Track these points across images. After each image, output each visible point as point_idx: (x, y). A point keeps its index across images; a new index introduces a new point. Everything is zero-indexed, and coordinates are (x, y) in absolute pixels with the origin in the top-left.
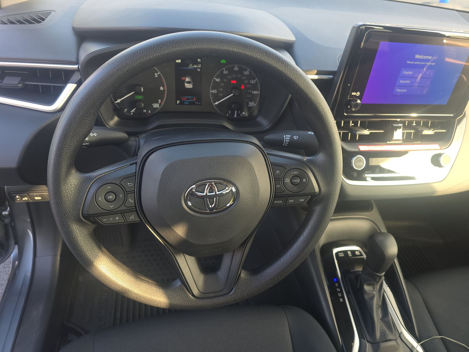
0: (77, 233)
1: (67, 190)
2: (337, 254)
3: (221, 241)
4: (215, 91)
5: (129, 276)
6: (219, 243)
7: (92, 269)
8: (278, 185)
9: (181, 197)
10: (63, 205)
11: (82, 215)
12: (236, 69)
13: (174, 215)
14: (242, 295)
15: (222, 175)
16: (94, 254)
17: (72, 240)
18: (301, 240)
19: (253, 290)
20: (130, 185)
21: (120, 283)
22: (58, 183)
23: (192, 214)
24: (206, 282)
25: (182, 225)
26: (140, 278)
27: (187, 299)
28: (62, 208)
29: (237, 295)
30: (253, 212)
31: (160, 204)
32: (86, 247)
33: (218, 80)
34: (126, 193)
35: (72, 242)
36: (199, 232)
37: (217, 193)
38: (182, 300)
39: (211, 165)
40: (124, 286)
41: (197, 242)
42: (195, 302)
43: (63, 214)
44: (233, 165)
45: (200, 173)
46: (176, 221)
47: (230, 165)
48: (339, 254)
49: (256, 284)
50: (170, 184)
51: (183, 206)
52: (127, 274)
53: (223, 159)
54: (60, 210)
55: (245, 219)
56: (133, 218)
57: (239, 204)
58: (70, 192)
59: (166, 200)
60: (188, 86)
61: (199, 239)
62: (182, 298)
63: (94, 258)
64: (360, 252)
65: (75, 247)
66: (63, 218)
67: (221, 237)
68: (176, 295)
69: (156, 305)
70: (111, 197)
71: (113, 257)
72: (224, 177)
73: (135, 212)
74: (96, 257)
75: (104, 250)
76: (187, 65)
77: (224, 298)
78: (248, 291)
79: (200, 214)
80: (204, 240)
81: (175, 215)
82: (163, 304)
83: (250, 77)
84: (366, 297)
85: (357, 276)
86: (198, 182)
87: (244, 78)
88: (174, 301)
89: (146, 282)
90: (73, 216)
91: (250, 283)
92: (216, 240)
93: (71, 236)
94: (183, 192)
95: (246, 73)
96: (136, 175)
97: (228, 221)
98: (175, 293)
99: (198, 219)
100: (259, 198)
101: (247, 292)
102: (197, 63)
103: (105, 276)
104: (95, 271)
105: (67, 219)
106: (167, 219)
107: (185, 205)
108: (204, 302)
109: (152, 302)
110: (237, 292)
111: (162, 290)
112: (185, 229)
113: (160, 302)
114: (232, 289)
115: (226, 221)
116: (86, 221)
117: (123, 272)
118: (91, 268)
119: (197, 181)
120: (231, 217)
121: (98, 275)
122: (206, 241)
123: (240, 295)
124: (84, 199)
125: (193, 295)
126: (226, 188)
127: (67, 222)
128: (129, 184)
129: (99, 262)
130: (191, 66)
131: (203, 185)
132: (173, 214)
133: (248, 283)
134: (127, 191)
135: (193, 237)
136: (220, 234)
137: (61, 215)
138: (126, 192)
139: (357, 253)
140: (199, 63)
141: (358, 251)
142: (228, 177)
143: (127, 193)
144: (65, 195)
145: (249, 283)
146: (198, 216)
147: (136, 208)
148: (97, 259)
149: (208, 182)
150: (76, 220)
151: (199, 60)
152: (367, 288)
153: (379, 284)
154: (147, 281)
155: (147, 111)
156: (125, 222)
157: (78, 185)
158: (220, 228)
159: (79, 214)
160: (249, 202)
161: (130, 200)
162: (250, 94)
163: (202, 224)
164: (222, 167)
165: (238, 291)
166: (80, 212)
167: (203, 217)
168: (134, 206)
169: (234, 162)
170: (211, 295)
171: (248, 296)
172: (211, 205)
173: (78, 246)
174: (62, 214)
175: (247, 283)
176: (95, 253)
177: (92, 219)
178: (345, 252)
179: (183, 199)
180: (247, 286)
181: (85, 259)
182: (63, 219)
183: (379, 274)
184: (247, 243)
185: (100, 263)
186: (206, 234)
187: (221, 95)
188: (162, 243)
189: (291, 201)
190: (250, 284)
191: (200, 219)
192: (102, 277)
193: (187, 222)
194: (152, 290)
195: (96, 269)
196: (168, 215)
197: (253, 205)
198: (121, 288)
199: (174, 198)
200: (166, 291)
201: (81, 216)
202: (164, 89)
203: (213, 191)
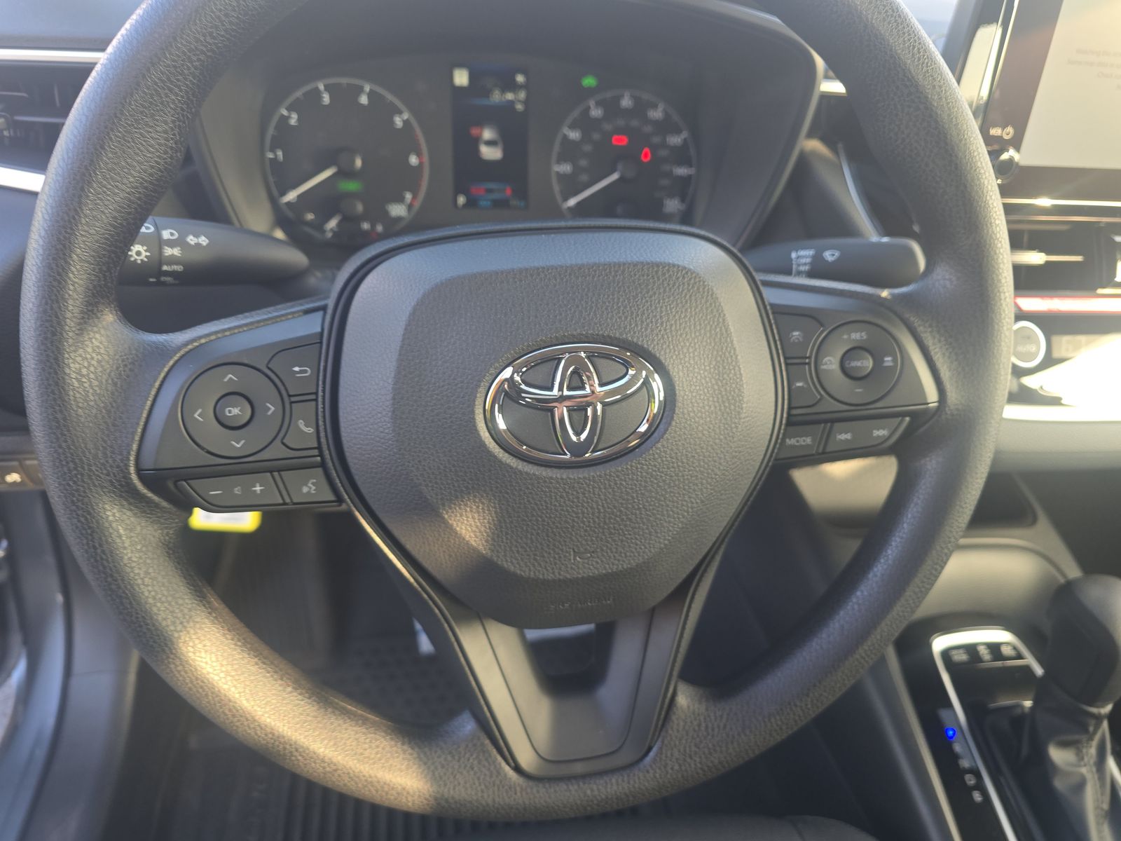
0: (120, 536)
1: (84, 380)
2: (946, 654)
3: (612, 569)
4: (566, 168)
5: (300, 697)
6: (605, 575)
7: (172, 666)
8: (799, 381)
9: (474, 405)
10: (69, 431)
11: (139, 471)
12: (626, 102)
13: (451, 471)
14: (683, 768)
15: (613, 325)
16: (179, 615)
17: (102, 559)
18: (879, 574)
19: (721, 752)
20: (301, 372)
21: (268, 720)
22: (53, 352)
23: (512, 468)
24: (559, 724)
25: (478, 507)
26: (337, 704)
27: (498, 782)
28: (66, 441)
29: (665, 767)
30: (720, 464)
31: (401, 429)
32: (150, 588)
33: (574, 135)
34: (289, 400)
35: (101, 568)
36: (538, 534)
37: (598, 389)
38: (480, 785)
39: (574, 293)
40: (281, 730)
41: (530, 570)
42: (524, 793)
43: (71, 465)
44: (651, 293)
45: (536, 317)
46: (456, 491)
47: (641, 293)
48: (954, 652)
49: (731, 729)
50: (434, 357)
51: (479, 435)
52: (293, 688)
53: (617, 271)
54: (61, 450)
55: (694, 490)
56: (311, 488)
57: (675, 432)
58: (96, 388)
59: (423, 416)
60: (490, 153)
61: (535, 559)
62: (479, 779)
63: (179, 627)
64: (1015, 648)
65: (113, 587)
66: (71, 479)
67: (612, 552)
68: (460, 766)
69: (391, 800)
70: (235, 411)
71: (246, 629)
72: (621, 334)
73: (320, 470)
74: (185, 624)
75: (216, 603)
76: (487, 93)
77: (623, 781)
78: (704, 753)
79: (539, 468)
80: (556, 564)
81: (453, 469)
82: (416, 797)
83: (666, 127)
84: (1059, 784)
85: (1018, 720)
86: (530, 349)
87: (648, 129)
88: (454, 789)
89: (357, 721)
90: (105, 472)
91: (710, 725)
92: (597, 563)
93: (97, 546)
94: (479, 386)
95: (656, 114)
96: (321, 343)
97: (635, 495)
98: (457, 758)
99: (532, 484)
100: (743, 416)
101: (700, 757)
102: (513, 87)
103: (217, 694)
104: (183, 673)
105: (83, 481)
106: (427, 486)
107: (487, 434)
108: (555, 791)
109: (377, 791)
110: (666, 757)
111: (413, 749)
112: (489, 522)
113: (404, 789)
114: (650, 749)
115: (628, 494)
116: (150, 495)
117: (280, 682)
118: (169, 663)
119: (529, 346)
120: (646, 482)
121: (190, 689)
122: (560, 569)
123: (676, 767)
124: (145, 415)
125: (517, 769)
126: (628, 371)
127: (85, 492)
128: (297, 369)
129: (197, 641)
130: (497, 97)
131: (551, 363)
132: (445, 467)
133: (703, 725)
134: (291, 393)
135: (518, 552)
136: (608, 542)
137: (62, 465)
138: (290, 396)
139: (1006, 651)
140: (521, 87)
141: (1007, 644)
142: (635, 333)
143: (293, 399)
144: (78, 395)
145: (707, 727)
146: (534, 475)
147: (321, 455)
148: (188, 633)
149: (564, 352)
150: (115, 487)
151: (520, 79)
152: (1058, 755)
153: (1095, 743)
154: (362, 716)
155: (373, 226)
156: (285, 504)
157: (126, 365)
158: (610, 518)
159: (127, 466)
160: (709, 428)
161: (301, 424)
162: (669, 174)
163: (545, 502)
164: (613, 299)
165: (669, 754)
166: (128, 460)
167: (551, 478)
168: (316, 445)
169: (654, 283)
170: (579, 768)
171: (704, 771)
172: (578, 434)
173: (123, 580)
174: (67, 463)
175: (699, 725)
176: (182, 611)
177: (170, 485)
178: (971, 649)
179: (482, 411)
180: (698, 736)
181: (148, 629)
182: (71, 483)
183: (1094, 710)
184: (698, 585)
185: (200, 646)
186: (559, 542)
187: (584, 178)
188: (412, 580)
189: (843, 437)
190: (710, 730)
191: (539, 483)
192: (207, 695)
193: (494, 496)
194: (377, 747)
195: (184, 667)
196: (430, 468)
197: (721, 440)
198: (270, 736)
199: (449, 408)
200: (425, 753)
201: (134, 477)
202: (421, 163)
203: (583, 383)
